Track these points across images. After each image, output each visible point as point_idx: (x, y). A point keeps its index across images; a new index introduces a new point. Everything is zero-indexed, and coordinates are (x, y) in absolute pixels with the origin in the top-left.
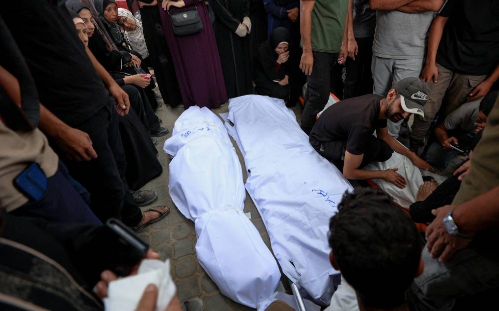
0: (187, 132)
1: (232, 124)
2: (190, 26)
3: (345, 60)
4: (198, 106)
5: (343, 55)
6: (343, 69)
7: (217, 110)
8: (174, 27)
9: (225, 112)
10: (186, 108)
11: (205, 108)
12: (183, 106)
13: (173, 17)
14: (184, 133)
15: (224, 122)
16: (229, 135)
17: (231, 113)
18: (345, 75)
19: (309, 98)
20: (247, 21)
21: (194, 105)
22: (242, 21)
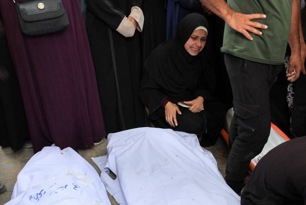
0: (39, 192)
1: (113, 176)
2: (48, 22)
3: (298, 75)
4: (56, 145)
5: (295, 67)
6: (289, 87)
7: (89, 153)
8: (21, 23)
9: (102, 155)
10: (37, 149)
11: (69, 149)
12: (31, 146)
13: (22, 7)
14: (34, 193)
15: (99, 172)
16: (108, 194)
17: (111, 158)
18: (292, 95)
19: (238, 135)
20: (137, 14)
21: (50, 145)
22: (128, 14)
